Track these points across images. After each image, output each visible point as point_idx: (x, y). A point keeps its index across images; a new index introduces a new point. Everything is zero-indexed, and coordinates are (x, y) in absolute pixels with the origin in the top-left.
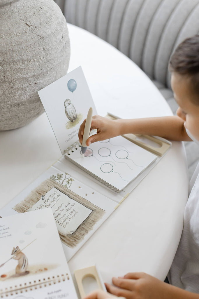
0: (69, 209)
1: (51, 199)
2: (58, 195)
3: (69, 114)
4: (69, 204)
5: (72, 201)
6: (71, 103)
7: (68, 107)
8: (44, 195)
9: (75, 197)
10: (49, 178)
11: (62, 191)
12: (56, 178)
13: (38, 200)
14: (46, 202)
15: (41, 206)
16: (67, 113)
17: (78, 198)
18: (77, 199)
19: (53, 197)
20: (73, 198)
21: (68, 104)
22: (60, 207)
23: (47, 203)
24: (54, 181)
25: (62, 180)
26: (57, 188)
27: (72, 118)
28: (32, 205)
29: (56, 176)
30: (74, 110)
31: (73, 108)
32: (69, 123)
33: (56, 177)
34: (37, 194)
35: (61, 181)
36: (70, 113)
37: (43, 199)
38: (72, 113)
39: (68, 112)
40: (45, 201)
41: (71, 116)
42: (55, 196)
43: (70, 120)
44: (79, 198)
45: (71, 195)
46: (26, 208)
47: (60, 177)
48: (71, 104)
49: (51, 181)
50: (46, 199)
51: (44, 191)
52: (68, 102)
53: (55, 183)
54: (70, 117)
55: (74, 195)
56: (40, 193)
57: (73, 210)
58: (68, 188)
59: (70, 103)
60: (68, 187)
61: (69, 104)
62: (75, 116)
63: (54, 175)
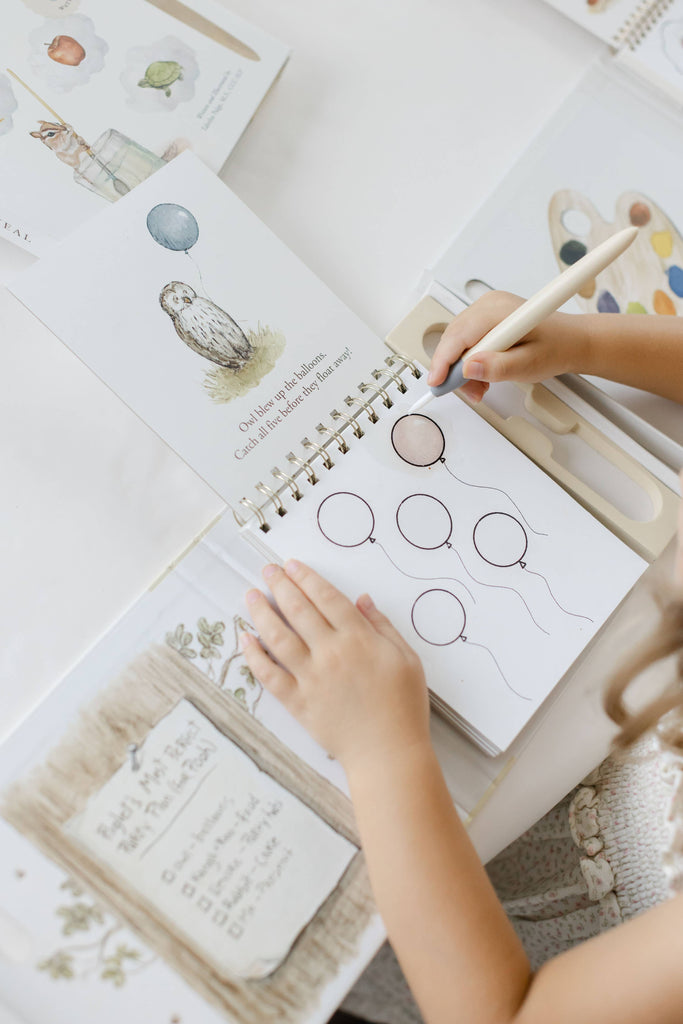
0: (254, 836)
1: (174, 771)
2: (204, 746)
3: (205, 342)
4: (254, 802)
5: (268, 788)
6: (196, 296)
7: (188, 316)
8: (139, 742)
9: (280, 765)
10: (161, 641)
11: (223, 724)
12: (196, 646)
13: (114, 768)
14: (152, 785)
15: (129, 803)
16: (191, 338)
17: (294, 770)
18: (292, 776)
19: (182, 759)
20: (272, 771)
21: (181, 301)
22: (216, 817)
23: (158, 791)
24: (183, 662)
25: (222, 662)
26: (198, 704)
27: (231, 353)
28: (87, 794)
29: (195, 631)
30: (226, 321)
31: (215, 311)
32: (220, 374)
33: (195, 639)
34: (109, 735)
35: (218, 665)
36: (210, 336)
37: (136, 767)
38: (221, 334)
39: (193, 332)
40: (143, 779)
41: (217, 348)
42: (192, 752)
43: (218, 362)
44: (299, 775)
45: (265, 754)
46: (56, 811)
47: (213, 638)
48: (195, 301)
49: (172, 659)
50: (148, 767)
51: (139, 718)
52: (179, 293)
53: (187, 673)
54: (216, 353)
55: (278, 750)
56: (121, 725)
57: (274, 840)
58: (251, 711)
59: (190, 295)
60: (249, 704)
61: (188, 301)
62: (237, 342)
63: (182, 626)
